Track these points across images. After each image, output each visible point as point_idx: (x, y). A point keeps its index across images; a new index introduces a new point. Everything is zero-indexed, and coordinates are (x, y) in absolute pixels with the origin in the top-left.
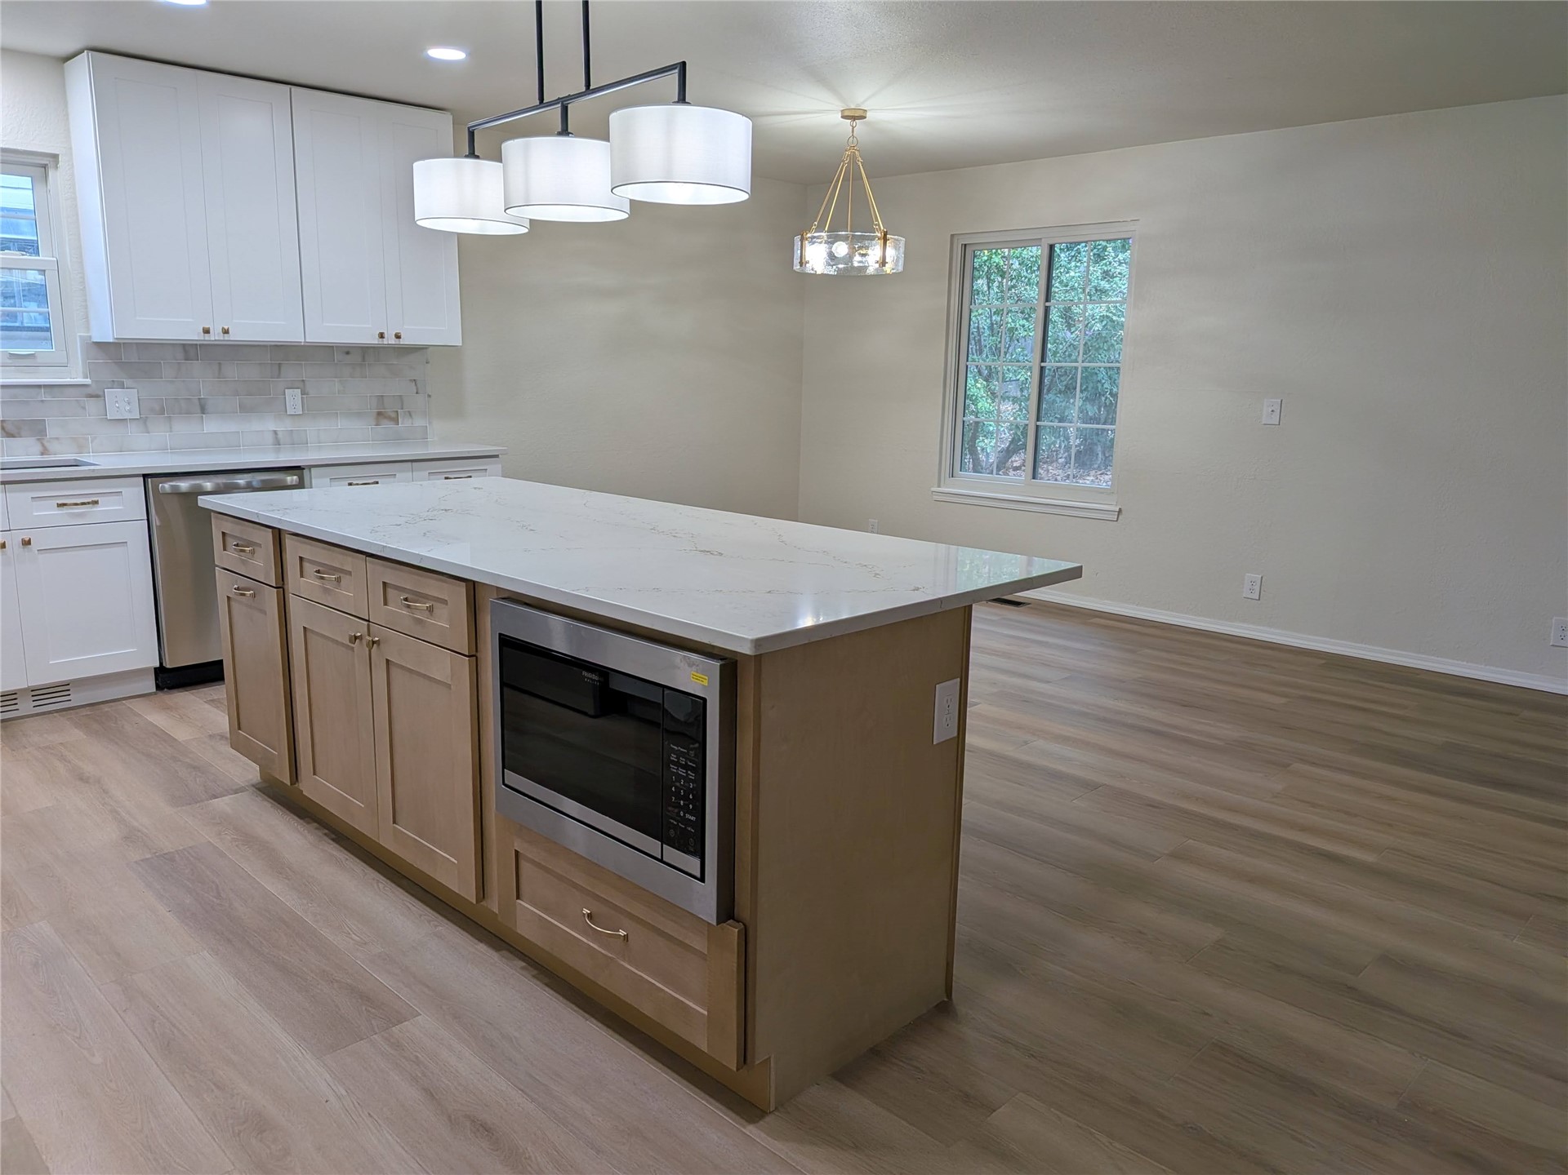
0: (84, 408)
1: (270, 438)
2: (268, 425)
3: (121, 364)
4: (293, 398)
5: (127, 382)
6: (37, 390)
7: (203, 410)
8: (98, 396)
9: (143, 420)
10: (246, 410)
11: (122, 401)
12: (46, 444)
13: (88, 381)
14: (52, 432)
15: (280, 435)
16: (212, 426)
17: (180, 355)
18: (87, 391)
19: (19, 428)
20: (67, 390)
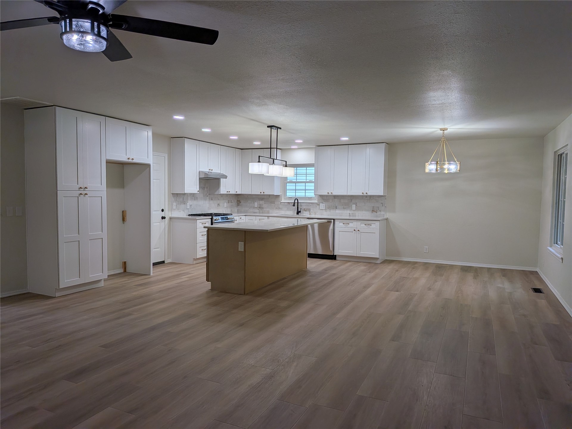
0: (316, 207)
1: (348, 214)
2: (348, 212)
3: (323, 199)
4: (354, 206)
5: (324, 202)
6: (310, 203)
7: (336, 208)
8: (319, 205)
9: (326, 209)
10: (344, 208)
11: (322, 206)
12: (310, 212)
13: (317, 202)
15: (350, 214)
16: (337, 211)
17: (333, 198)
18: (317, 204)
19: (307, 210)
20: (315, 204)
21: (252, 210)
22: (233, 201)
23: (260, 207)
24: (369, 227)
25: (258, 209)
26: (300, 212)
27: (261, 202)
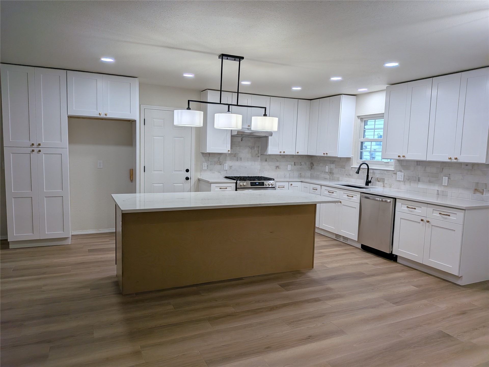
0: (393, 177)
1: (436, 192)
2: (436, 188)
3: (402, 166)
4: (445, 180)
5: (402, 171)
6: (384, 171)
7: (419, 181)
8: (396, 174)
9: (404, 181)
10: (430, 182)
11: (400, 175)
12: (384, 185)
13: (393, 169)
14: (386, 182)
15: (439, 192)
16: (421, 186)
17: (416, 164)
18: (394, 172)
19: (380, 180)
20: (390, 171)
21: (323, 175)
22: (303, 163)
23: (331, 173)
24: (446, 218)
25: (329, 175)
26: (370, 182)
27: (333, 166)
